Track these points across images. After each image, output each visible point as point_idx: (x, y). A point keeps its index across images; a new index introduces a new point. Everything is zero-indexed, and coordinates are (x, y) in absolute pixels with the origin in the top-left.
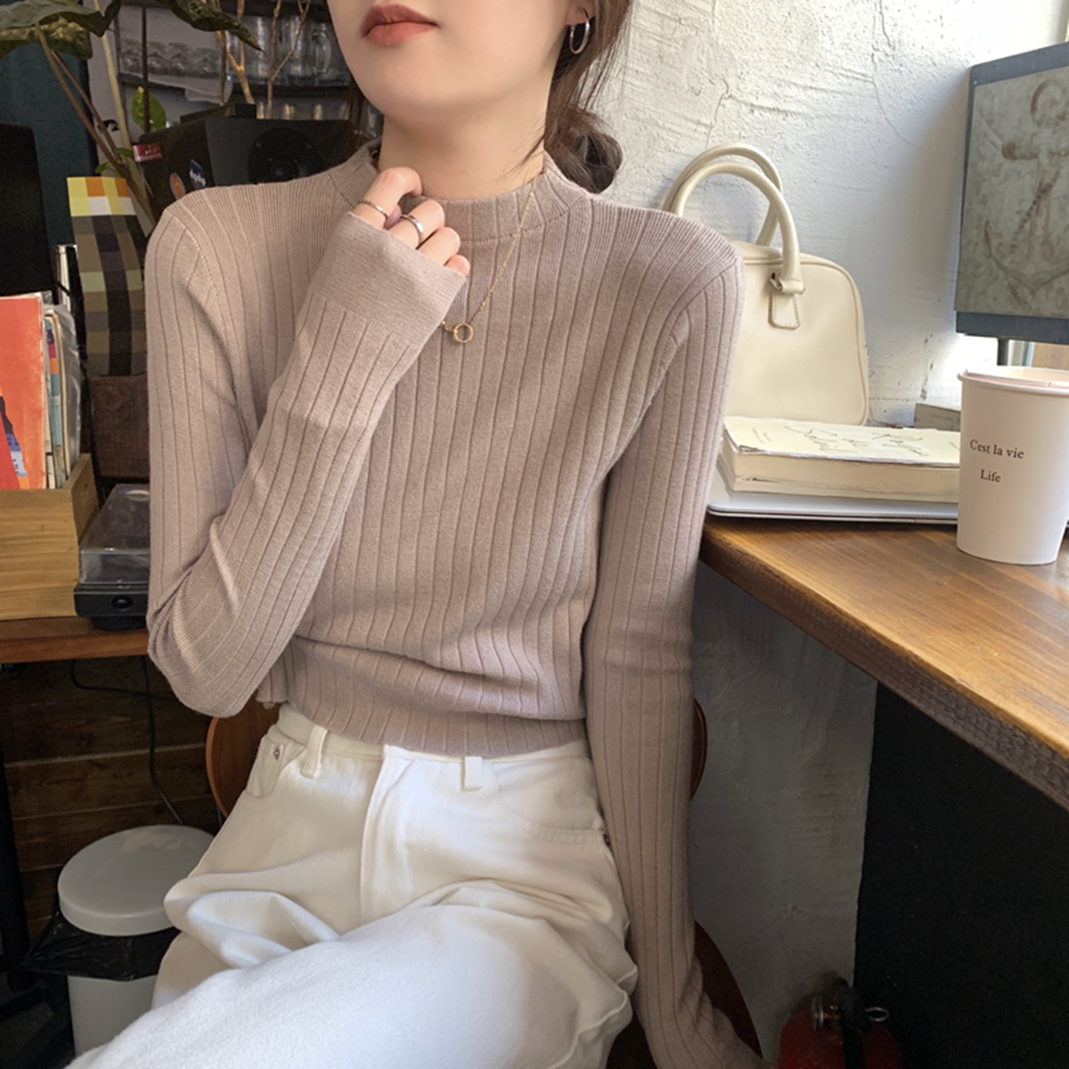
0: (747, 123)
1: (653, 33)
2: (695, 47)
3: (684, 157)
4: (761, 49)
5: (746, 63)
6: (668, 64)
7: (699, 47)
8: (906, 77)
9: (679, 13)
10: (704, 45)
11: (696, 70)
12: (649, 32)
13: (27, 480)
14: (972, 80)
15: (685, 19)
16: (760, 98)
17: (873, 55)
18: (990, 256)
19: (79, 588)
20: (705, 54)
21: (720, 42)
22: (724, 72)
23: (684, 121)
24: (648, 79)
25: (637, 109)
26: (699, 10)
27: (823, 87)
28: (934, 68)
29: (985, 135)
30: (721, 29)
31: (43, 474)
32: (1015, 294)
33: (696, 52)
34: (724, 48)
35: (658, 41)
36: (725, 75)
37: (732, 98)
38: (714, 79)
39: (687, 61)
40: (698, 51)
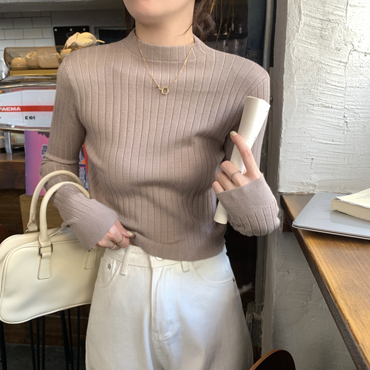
0: (363, 61)
1: (317, 27)
2: (337, 31)
5: (363, 36)
6: (325, 39)
7: (339, 31)
9: (329, 18)
10: (341, 30)
11: (338, 40)
12: (316, 27)
15: (332, 20)
20: (342, 34)
21: (349, 28)
23: (334, 61)
24: (316, 46)
25: (312, 57)
26: (339, 16)
30: (350, 22)
33: (338, 33)
34: (351, 30)
35: (320, 30)
36: (352, 41)
37: (356, 51)
38: (347, 43)
39: (334, 37)
40: (339, 32)
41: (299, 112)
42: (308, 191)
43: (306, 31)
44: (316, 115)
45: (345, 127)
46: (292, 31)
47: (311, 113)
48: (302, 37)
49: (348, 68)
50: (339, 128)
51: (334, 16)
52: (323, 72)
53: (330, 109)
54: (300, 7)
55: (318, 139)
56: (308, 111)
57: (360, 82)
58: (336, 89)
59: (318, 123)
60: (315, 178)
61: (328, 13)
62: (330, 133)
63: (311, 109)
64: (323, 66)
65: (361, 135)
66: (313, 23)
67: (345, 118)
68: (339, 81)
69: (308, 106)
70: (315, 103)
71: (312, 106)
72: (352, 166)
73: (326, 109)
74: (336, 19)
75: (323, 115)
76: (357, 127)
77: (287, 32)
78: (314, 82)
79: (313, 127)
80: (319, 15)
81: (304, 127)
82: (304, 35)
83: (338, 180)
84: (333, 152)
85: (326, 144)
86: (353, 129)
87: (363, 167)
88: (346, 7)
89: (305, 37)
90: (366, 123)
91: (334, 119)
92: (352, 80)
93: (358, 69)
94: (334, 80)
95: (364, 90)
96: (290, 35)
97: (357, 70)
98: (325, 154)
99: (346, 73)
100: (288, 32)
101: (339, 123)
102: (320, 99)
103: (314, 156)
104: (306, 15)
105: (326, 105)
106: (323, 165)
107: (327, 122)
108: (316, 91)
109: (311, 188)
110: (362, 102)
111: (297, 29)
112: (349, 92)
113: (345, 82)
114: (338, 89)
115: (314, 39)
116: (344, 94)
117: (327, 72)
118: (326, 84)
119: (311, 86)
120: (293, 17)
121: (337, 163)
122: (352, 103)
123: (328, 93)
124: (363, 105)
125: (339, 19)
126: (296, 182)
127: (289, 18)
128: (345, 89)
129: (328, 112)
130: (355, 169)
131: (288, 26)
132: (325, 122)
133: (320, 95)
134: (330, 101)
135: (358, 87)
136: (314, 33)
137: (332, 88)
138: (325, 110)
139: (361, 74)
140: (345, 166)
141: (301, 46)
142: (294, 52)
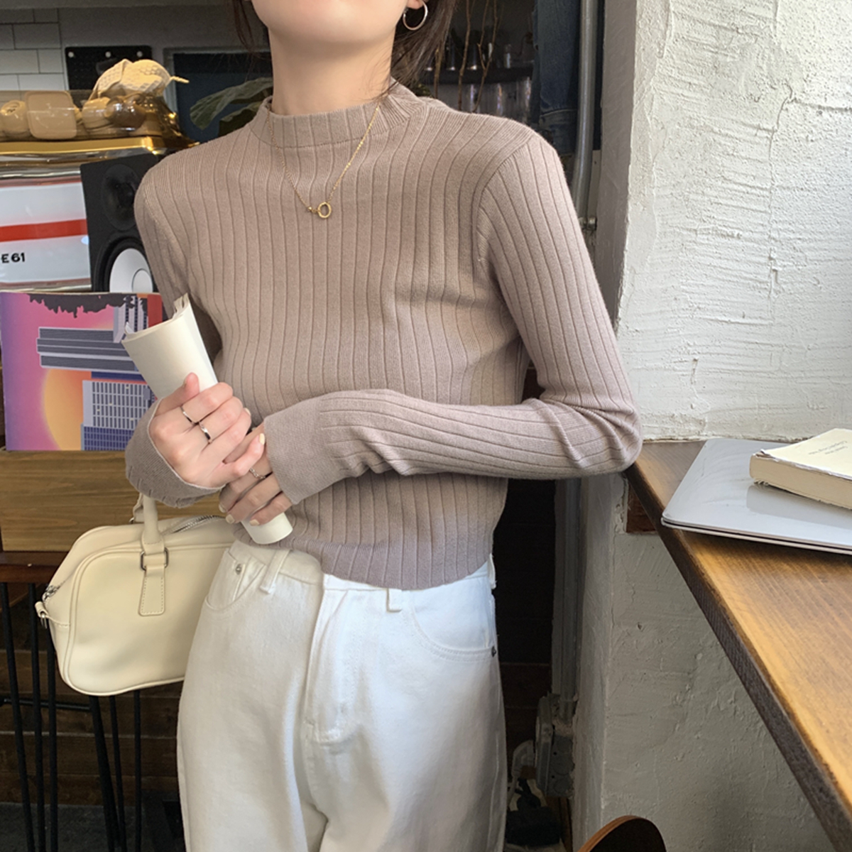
0: (815, 126)
1: (707, 45)
2: (754, 55)
4: (830, 49)
5: (813, 65)
6: (724, 73)
7: (758, 55)
9: (736, 23)
10: (764, 52)
11: (755, 77)
12: (704, 44)
15: (743, 28)
16: (829, 99)
21: (783, 47)
23: (743, 127)
24: (702, 90)
25: (691, 118)
26: (759, 18)
30: (784, 34)
33: (756, 59)
34: (787, 52)
35: (712, 52)
36: (788, 79)
37: (797, 102)
38: (775, 84)
39: (746, 69)
40: (758, 58)
41: (663, 249)
42: (685, 434)
43: (680, 53)
44: (703, 255)
45: (771, 282)
46: (649, 55)
47: (690, 250)
48: (670, 68)
49: (777, 143)
50: (759, 285)
51: (747, 18)
52: (717, 153)
53: (734, 241)
55: (708, 313)
56: (683, 245)
57: (806, 176)
58: (748, 193)
59: (707, 273)
60: (703, 405)
61: (733, 11)
62: (737, 298)
63: (690, 242)
64: (716, 139)
65: (810, 302)
66: (696, 36)
67: (772, 261)
68: (754, 174)
69: (683, 235)
70: (700, 227)
71: (693, 235)
72: (789, 376)
73: (727, 240)
74: (752, 26)
75: (719, 256)
76: (801, 282)
77: (636, 59)
78: (697, 177)
79: (698, 283)
80: (711, 15)
81: (676, 285)
82: (674, 63)
83: (755, 408)
84: (744, 342)
85: (729, 323)
86: (790, 288)
87: (812, 377)
89: (678, 68)
90: (820, 272)
91: (745, 265)
92: (786, 171)
93: (801, 146)
94: (743, 172)
95: (816, 196)
96: (645, 64)
97: (799, 149)
98: (725, 346)
99: (772, 156)
100: (640, 58)
101: (758, 274)
102: (710, 217)
103: (699, 353)
104: (680, 16)
105: (724, 231)
106: (720, 372)
107: (730, 272)
108: (699, 198)
109: (693, 428)
110: (812, 224)
111: (660, 49)
112: (780, 200)
113: (770, 177)
114: (752, 194)
115: (698, 74)
116: (767, 205)
117: (726, 153)
118: (723, 182)
119: (689, 189)
120: (650, 21)
121: (752, 369)
122: (787, 226)
123: (730, 202)
124: (813, 230)
125: (759, 24)
126: (656, 416)
127: (640, 22)
128: (771, 192)
129: (731, 248)
130: (796, 382)
131: (639, 43)
132: (724, 271)
133: (710, 209)
134: (735, 221)
135: (801, 187)
136: (698, 59)
137: (739, 192)
138: (723, 244)
139: (809, 158)
140: (771, 375)
141: (667, 92)
142: (654, 108)
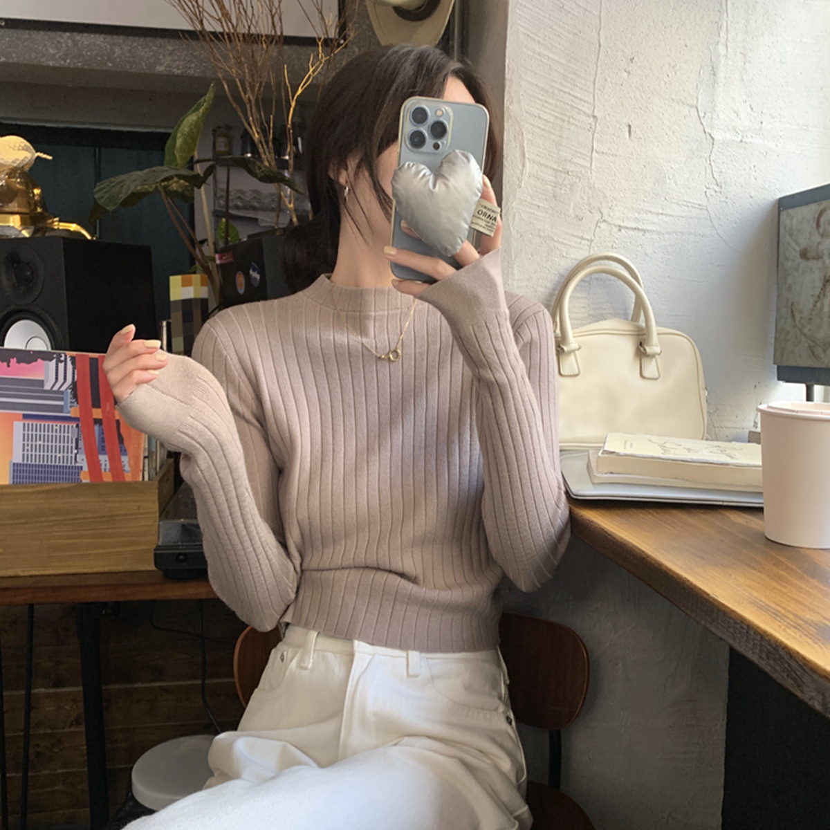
0: (617, 239)
1: (550, 181)
2: (579, 190)
3: (574, 261)
4: (625, 189)
5: (615, 199)
6: (560, 201)
7: (581, 190)
8: (731, 205)
9: (567, 168)
10: (585, 188)
11: (579, 204)
12: (547, 181)
13: (130, 474)
14: (779, 208)
15: (571, 172)
16: (625, 222)
17: (706, 192)
18: (795, 326)
19: (158, 548)
20: (586, 194)
21: (596, 186)
22: (599, 205)
23: (572, 237)
24: (546, 211)
25: (539, 230)
26: (581, 166)
27: (670, 213)
28: (751, 200)
29: (789, 244)
30: (596, 178)
31: (140, 470)
32: (813, 353)
33: (579, 193)
34: (599, 190)
35: (552, 186)
36: (600, 207)
37: (606, 222)
38: (592, 210)
39: (573, 199)
40: (581, 192)
43: (532, 186)
46: (511, 186)
48: (525, 195)
49: (594, 248)
51: (574, 165)
52: (556, 255)
54: (523, 147)
61: (565, 161)
64: (555, 245)
66: (542, 174)
74: (577, 171)
77: (504, 187)
80: (551, 162)
82: (528, 192)
88: (590, 153)
89: (531, 196)
96: (509, 192)
100: (506, 187)
104: (532, 161)
111: (519, 182)
112: (595, 288)
115: (544, 200)
116: (587, 292)
117: (561, 255)
120: (512, 163)
125: (581, 170)
127: (506, 163)
131: (505, 177)
136: (544, 191)
141: (524, 211)
142: (515, 222)
